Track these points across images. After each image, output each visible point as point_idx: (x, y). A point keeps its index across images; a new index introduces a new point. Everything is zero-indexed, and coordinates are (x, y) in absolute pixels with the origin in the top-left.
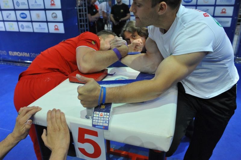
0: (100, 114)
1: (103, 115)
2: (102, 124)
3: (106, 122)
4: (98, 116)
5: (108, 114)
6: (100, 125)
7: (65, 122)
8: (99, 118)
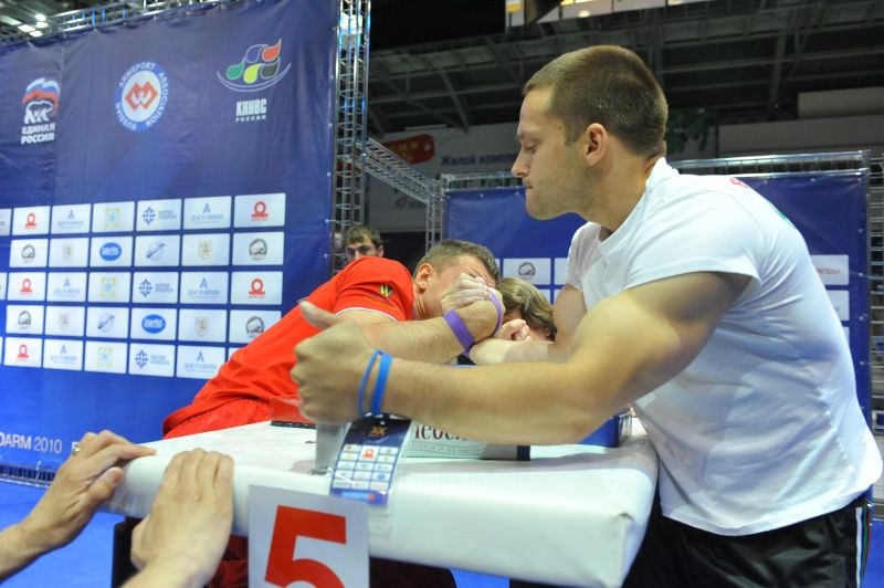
0: (363, 452)
1: (375, 454)
2: (367, 483)
3: (381, 478)
4: (355, 457)
5: (394, 450)
6: (359, 487)
7: (229, 479)
8: (359, 464)
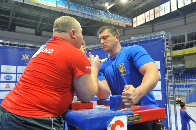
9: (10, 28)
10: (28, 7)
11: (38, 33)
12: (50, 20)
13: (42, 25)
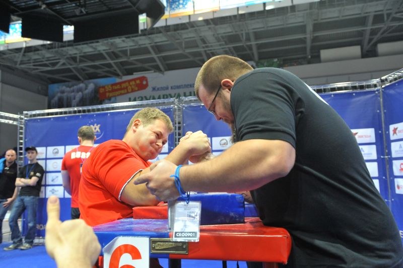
9: (310, 57)
10: (336, 3)
11: (367, 51)
12: (389, 15)
13: (373, 32)
